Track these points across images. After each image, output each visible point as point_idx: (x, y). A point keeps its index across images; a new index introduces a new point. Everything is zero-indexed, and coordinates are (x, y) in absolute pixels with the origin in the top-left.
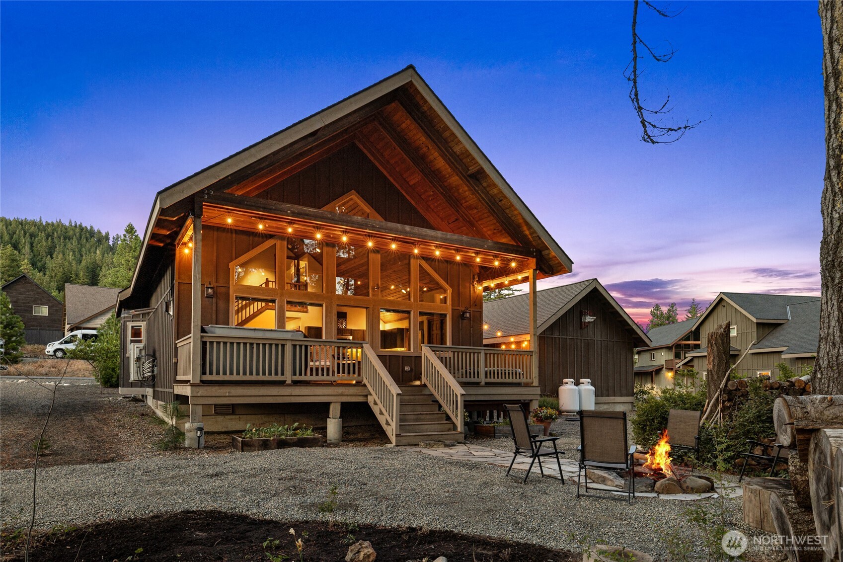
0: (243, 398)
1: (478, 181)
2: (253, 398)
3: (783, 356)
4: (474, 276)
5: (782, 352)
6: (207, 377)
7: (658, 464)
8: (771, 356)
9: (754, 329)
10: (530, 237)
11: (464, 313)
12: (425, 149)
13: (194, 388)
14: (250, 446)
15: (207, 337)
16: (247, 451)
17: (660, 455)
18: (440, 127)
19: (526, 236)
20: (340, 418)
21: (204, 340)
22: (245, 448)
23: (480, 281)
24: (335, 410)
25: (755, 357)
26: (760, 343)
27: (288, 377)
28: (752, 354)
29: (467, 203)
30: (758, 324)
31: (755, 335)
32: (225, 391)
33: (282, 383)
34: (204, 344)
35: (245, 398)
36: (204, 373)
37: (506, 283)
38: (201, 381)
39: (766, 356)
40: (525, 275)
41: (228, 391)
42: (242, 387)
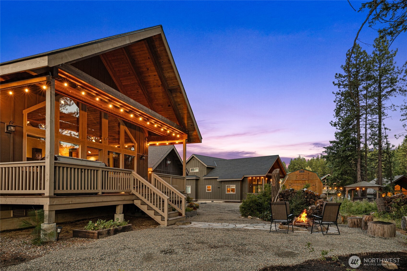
0: (79, 205)
1: (171, 93)
2: (84, 204)
3: (218, 180)
4: (145, 138)
5: (217, 178)
6: (58, 192)
7: (302, 220)
8: (212, 180)
9: (206, 169)
10: (186, 124)
11: (142, 156)
12: (145, 69)
13: (51, 199)
14: (102, 235)
15: (57, 164)
16: (101, 238)
17: (303, 217)
18: (163, 61)
19: (185, 123)
20: (123, 213)
21: (56, 165)
22: (100, 236)
23: (148, 141)
24: (119, 209)
25: (206, 180)
26: (208, 175)
27: (100, 191)
28: (205, 179)
29: (157, 102)
30: (207, 167)
31: (206, 171)
32: (69, 200)
33: (96, 194)
34: (55, 167)
35: (80, 205)
36: (55, 189)
37: (167, 144)
38: (55, 194)
39: (210, 180)
40: (182, 141)
41: (71, 200)
42: (78, 197)
